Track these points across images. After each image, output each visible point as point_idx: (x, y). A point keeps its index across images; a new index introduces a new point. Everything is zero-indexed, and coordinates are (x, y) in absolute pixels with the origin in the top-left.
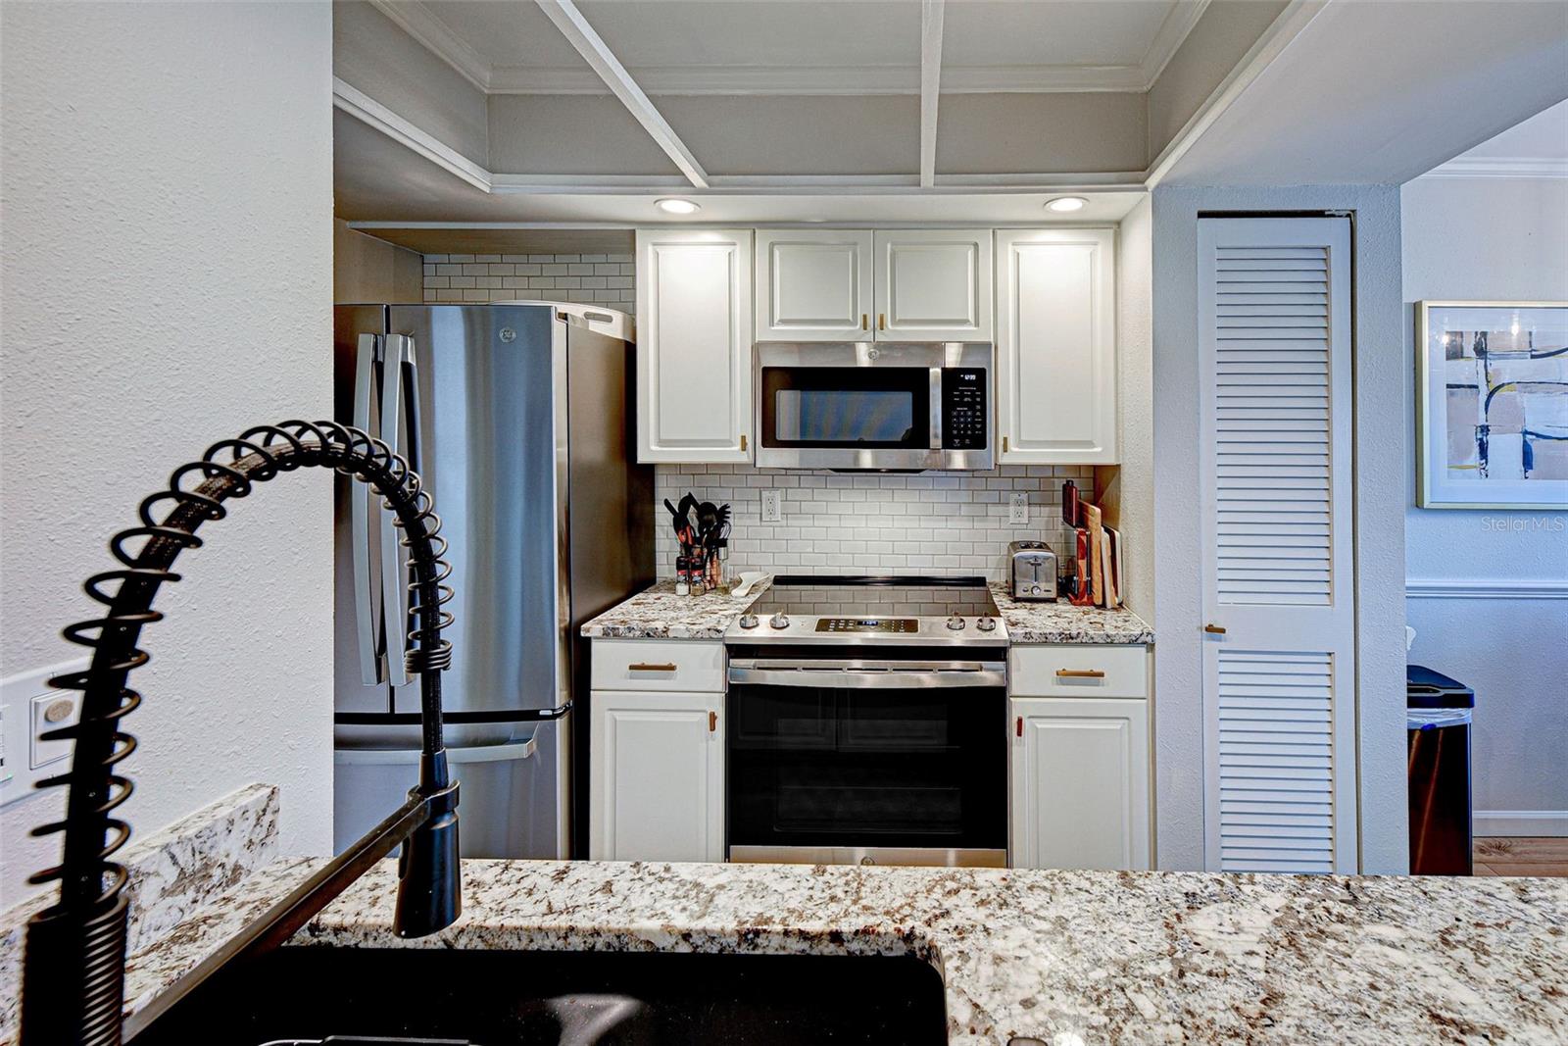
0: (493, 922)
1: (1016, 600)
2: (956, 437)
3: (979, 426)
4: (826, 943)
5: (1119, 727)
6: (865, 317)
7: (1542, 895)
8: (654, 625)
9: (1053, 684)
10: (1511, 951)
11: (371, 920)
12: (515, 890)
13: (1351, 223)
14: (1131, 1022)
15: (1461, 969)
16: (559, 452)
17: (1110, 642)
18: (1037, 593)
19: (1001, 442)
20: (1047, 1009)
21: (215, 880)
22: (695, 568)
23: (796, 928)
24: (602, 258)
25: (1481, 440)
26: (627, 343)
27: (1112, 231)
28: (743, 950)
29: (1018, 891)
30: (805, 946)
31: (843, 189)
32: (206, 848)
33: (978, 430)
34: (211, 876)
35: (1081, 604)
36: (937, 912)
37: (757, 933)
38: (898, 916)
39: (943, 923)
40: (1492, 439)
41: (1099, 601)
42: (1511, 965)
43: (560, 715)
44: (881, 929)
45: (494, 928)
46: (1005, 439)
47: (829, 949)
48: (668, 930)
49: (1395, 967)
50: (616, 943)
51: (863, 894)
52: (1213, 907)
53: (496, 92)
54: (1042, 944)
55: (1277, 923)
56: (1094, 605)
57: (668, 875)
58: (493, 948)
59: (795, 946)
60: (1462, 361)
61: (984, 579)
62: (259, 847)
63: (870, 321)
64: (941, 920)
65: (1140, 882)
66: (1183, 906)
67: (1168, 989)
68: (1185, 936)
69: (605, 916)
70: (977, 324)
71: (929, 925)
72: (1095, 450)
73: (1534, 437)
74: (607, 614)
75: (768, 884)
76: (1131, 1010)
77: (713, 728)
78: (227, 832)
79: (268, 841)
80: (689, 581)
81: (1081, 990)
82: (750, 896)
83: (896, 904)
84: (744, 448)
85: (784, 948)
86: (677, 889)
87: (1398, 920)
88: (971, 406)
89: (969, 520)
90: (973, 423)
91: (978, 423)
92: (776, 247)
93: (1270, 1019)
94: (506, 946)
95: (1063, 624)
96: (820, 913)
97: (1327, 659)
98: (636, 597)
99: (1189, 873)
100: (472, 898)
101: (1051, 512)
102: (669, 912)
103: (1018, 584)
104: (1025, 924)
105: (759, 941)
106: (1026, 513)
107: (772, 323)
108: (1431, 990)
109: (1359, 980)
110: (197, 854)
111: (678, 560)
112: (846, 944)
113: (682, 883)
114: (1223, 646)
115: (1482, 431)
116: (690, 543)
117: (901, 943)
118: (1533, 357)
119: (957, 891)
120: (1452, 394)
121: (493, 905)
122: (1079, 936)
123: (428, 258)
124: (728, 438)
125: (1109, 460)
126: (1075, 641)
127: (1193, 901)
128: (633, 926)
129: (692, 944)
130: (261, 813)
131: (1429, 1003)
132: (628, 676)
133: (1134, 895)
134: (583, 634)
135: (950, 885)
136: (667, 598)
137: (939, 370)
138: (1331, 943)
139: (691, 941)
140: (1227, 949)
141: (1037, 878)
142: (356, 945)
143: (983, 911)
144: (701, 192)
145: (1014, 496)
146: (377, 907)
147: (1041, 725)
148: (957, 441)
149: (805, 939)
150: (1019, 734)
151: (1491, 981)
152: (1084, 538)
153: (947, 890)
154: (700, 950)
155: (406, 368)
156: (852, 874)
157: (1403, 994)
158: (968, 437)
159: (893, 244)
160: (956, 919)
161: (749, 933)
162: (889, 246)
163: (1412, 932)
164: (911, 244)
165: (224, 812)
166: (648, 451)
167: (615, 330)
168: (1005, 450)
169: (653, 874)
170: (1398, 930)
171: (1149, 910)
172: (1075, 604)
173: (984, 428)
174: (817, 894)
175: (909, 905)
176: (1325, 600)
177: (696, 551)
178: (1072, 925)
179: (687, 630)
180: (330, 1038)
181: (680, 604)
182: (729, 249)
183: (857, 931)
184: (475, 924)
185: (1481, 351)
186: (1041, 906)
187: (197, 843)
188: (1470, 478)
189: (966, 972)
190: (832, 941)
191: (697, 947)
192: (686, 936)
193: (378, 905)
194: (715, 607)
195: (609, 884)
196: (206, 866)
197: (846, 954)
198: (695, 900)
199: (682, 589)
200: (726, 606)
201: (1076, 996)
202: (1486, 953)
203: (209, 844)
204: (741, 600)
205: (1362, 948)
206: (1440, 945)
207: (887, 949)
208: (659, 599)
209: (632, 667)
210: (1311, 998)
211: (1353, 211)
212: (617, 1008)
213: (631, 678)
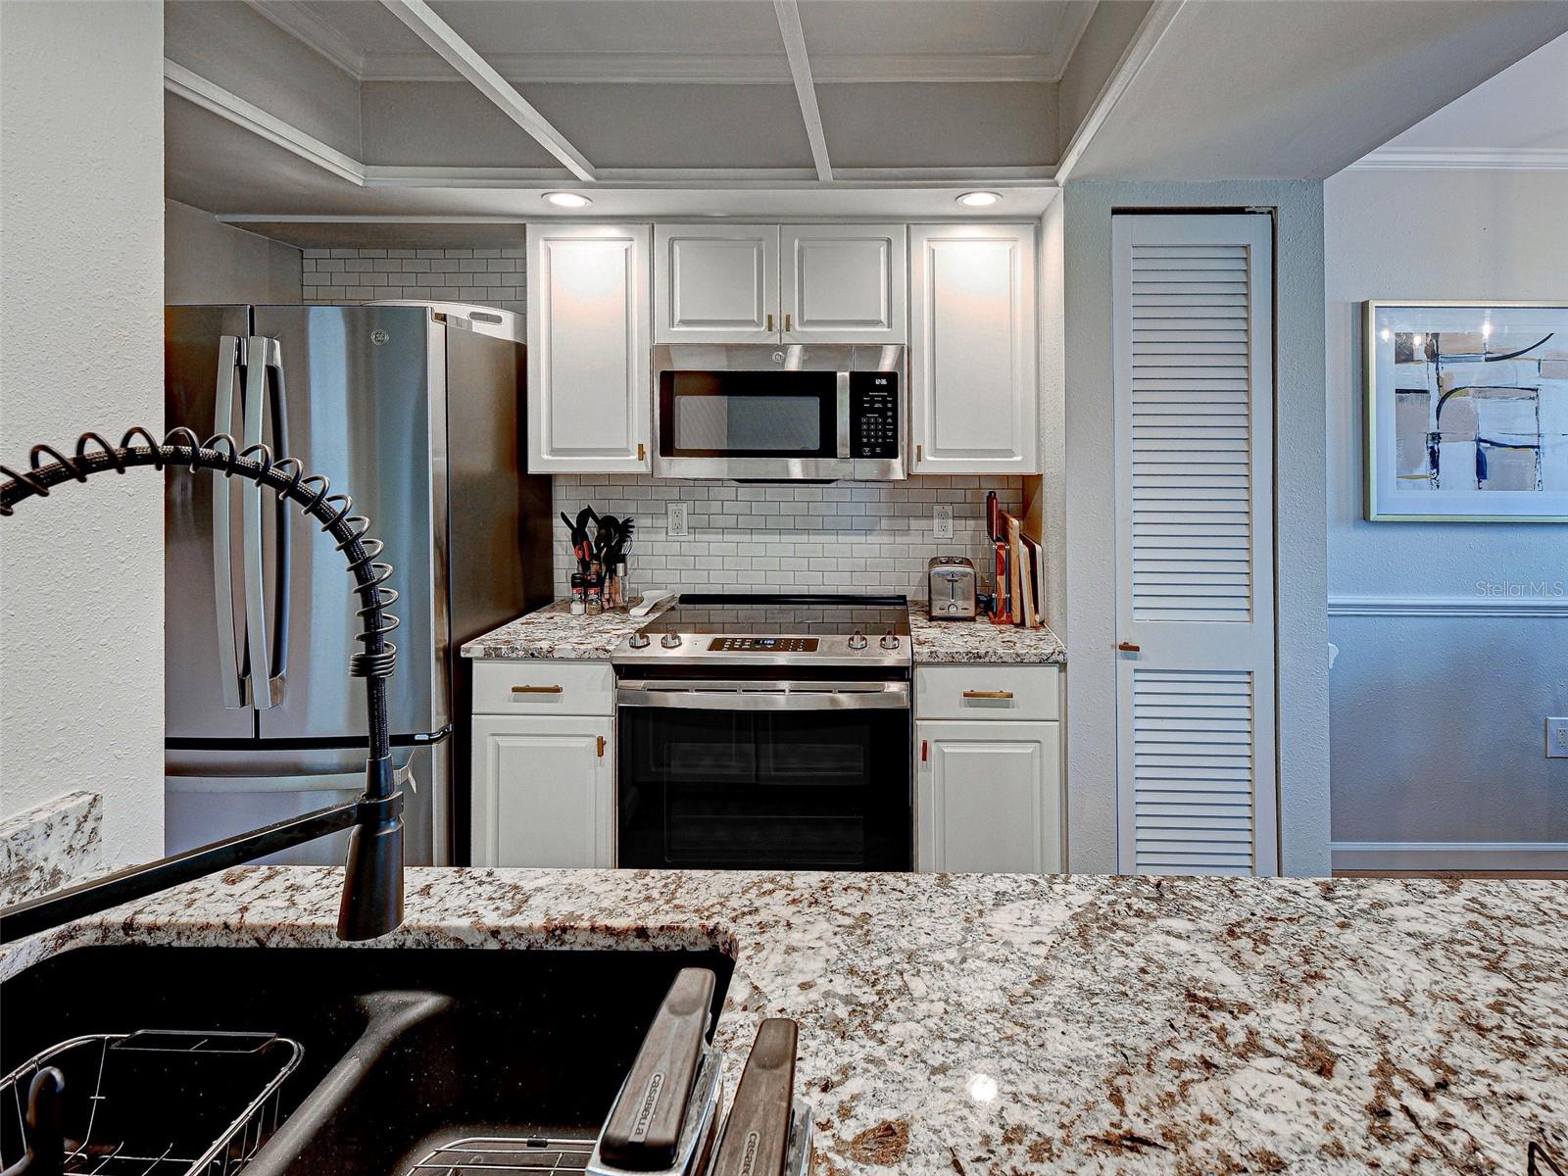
0: (305, 921)
1: (932, 619)
2: (866, 445)
3: (890, 434)
4: (631, 939)
5: (1030, 751)
6: (770, 317)
7: (1346, 893)
8: (539, 645)
9: (961, 706)
10: (1291, 941)
11: (184, 920)
12: (333, 893)
13: (1272, 220)
14: (899, 1000)
15: (1236, 956)
16: (436, 462)
17: (1020, 662)
18: (953, 612)
19: (915, 451)
20: (823, 990)
21: (32, 883)
22: (593, 585)
23: (603, 924)
24: (495, 253)
25: (1432, 448)
26: (517, 344)
27: (1032, 226)
28: (550, 947)
29: (832, 891)
30: (611, 941)
31: (738, 183)
32: (22, 851)
33: (890, 437)
34: (28, 879)
35: (1000, 623)
36: (746, 910)
37: (564, 930)
38: (706, 914)
39: (748, 919)
40: (1444, 447)
41: (1017, 620)
42: (1284, 953)
43: (437, 739)
44: (687, 925)
45: (306, 926)
46: (919, 448)
47: (635, 944)
48: (478, 927)
49: (1171, 954)
50: (426, 941)
51: (678, 895)
52: (1019, 904)
53: (370, 79)
54: (839, 936)
55: (1074, 918)
56: (1012, 623)
57: (490, 879)
58: (305, 946)
59: (601, 942)
60: (1412, 364)
61: (904, 597)
62: (79, 854)
63: (776, 322)
64: (748, 917)
65: (955, 883)
66: (990, 902)
67: (945, 973)
68: (981, 929)
69: (417, 915)
70: (890, 325)
71: (735, 922)
72: (1014, 459)
73: (1489, 445)
74: (492, 634)
75: (586, 886)
76: (904, 990)
77: (601, 753)
78: (45, 836)
79: (90, 847)
80: (585, 600)
81: (861, 974)
82: (566, 897)
83: (707, 904)
84: (641, 455)
85: (591, 944)
86: (495, 892)
87: (1194, 915)
88: (882, 412)
89: (891, 535)
90: (885, 430)
91: (889, 430)
92: (676, 243)
93: (1032, 997)
94: (318, 944)
95: (973, 642)
96: (631, 912)
97: (1247, 678)
98: (527, 616)
99: (1007, 875)
100: (288, 900)
101: (976, 525)
102: (481, 911)
103: (934, 603)
104: (828, 920)
105: (566, 937)
106: (950, 528)
107: (672, 324)
108: (1197, 973)
109: (1131, 965)
110: (13, 855)
111: (574, 577)
112: (651, 940)
113: (501, 886)
114: (1138, 664)
115: (1433, 439)
116: (587, 559)
117: (705, 938)
118: (1487, 360)
119: (771, 892)
120: (1401, 400)
121: (309, 907)
122: (877, 929)
123: (309, 253)
124: (625, 446)
125: (1032, 470)
126: (982, 660)
127: (1001, 898)
128: (443, 924)
129: (500, 941)
130: (82, 819)
131: (1190, 985)
132: (512, 698)
133: (945, 894)
134: (462, 655)
135: (768, 886)
136: (560, 617)
137: (847, 374)
138: (1120, 934)
139: (499, 938)
140: (1016, 940)
141: (855, 880)
142: (170, 943)
143: (793, 908)
144: (587, 185)
145: (937, 508)
146: (191, 909)
147: (948, 749)
148: (867, 449)
149: (612, 934)
150: (924, 759)
151: (1259, 967)
152: (1003, 553)
153: (762, 891)
154: (509, 947)
155: (272, 372)
156: (673, 877)
157: (1170, 976)
158: (879, 445)
159: (800, 240)
160: (764, 916)
161: (557, 929)
162: (796, 242)
163: (1203, 925)
164: (821, 240)
165: (44, 816)
166: (539, 462)
167: (504, 330)
168: (919, 459)
169: (475, 878)
170: (1190, 923)
171: (955, 907)
172: (993, 623)
173: (895, 436)
174: (632, 895)
175: (721, 904)
176: (1244, 615)
177: (594, 568)
178: (874, 920)
179: (574, 649)
180: (140, 1032)
181: (574, 623)
182: (627, 244)
183: (662, 928)
184: (287, 922)
185: (1433, 355)
186: (850, 905)
187: (12, 845)
188: (1420, 488)
189: (756, 960)
190: (638, 936)
191: (506, 943)
192: (495, 933)
193: (194, 907)
194: (609, 627)
195: (429, 887)
196: (23, 869)
197: (651, 950)
198: (510, 900)
199: (577, 608)
200: (621, 626)
201: (855, 979)
202: (1267, 943)
203: (25, 847)
204: (639, 620)
205: (1148, 938)
206: (1225, 935)
207: (691, 944)
208: (552, 618)
209: (515, 690)
210: (1079, 979)
211: (1275, 208)
212: (426, 1003)
213: (515, 701)
